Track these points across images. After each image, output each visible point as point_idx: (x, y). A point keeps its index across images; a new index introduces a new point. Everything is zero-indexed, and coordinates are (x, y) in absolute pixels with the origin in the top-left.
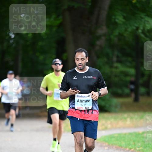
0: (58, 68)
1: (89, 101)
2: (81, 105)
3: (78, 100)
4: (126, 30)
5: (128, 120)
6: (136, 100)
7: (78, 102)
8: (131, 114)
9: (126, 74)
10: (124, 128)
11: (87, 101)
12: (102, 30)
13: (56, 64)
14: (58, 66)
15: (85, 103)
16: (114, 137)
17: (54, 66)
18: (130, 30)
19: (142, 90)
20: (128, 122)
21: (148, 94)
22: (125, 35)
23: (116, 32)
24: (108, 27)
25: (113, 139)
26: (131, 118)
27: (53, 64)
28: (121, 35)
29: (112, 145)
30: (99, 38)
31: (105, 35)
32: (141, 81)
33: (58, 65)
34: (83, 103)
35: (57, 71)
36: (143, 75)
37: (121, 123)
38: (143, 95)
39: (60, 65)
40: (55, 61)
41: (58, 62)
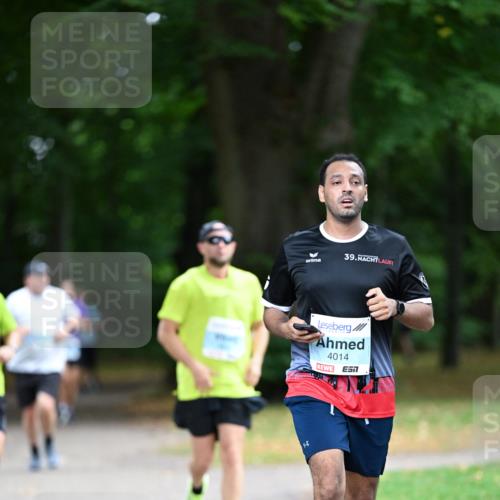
0: (220, 253)
1: (361, 346)
6: (449, 359)
7: (321, 346)
14: (220, 248)
32: (464, 300)
33: (222, 244)
36: (472, 278)
39: (227, 243)
40: (211, 230)
41: (219, 234)
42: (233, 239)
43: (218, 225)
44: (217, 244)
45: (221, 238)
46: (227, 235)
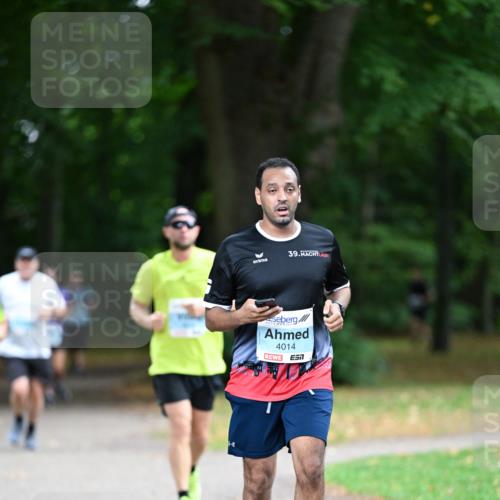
0: (182, 237)
1: (306, 335)
2: (279, 347)
3: (269, 330)
4: (406, 115)
5: (414, 410)
6: (439, 345)
7: (269, 338)
8: (423, 393)
9: (407, 262)
10: (400, 437)
11: (297, 335)
12: (328, 117)
13: (175, 225)
14: (183, 233)
15: (291, 342)
16: (366, 468)
17: (169, 232)
18: (417, 114)
19: (459, 313)
20: (414, 417)
21: (478, 326)
22: (403, 131)
23: (374, 124)
24: (346, 104)
25: (363, 474)
26: (424, 406)
27: (167, 225)
28: (387, 131)
29: (360, 493)
30: (316, 140)
31: (335, 132)
32: (455, 284)
33: (185, 228)
34: (287, 342)
35: (181, 248)
36: (461, 263)
37: (389, 422)
38: (460, 329)
39: (190, 227)
40: (175, 215)
41: (183, 218)
42: (197, 224)
43: (182, 210)
44: (180, 228)
45: (185, 223)
46: (191, 220)
